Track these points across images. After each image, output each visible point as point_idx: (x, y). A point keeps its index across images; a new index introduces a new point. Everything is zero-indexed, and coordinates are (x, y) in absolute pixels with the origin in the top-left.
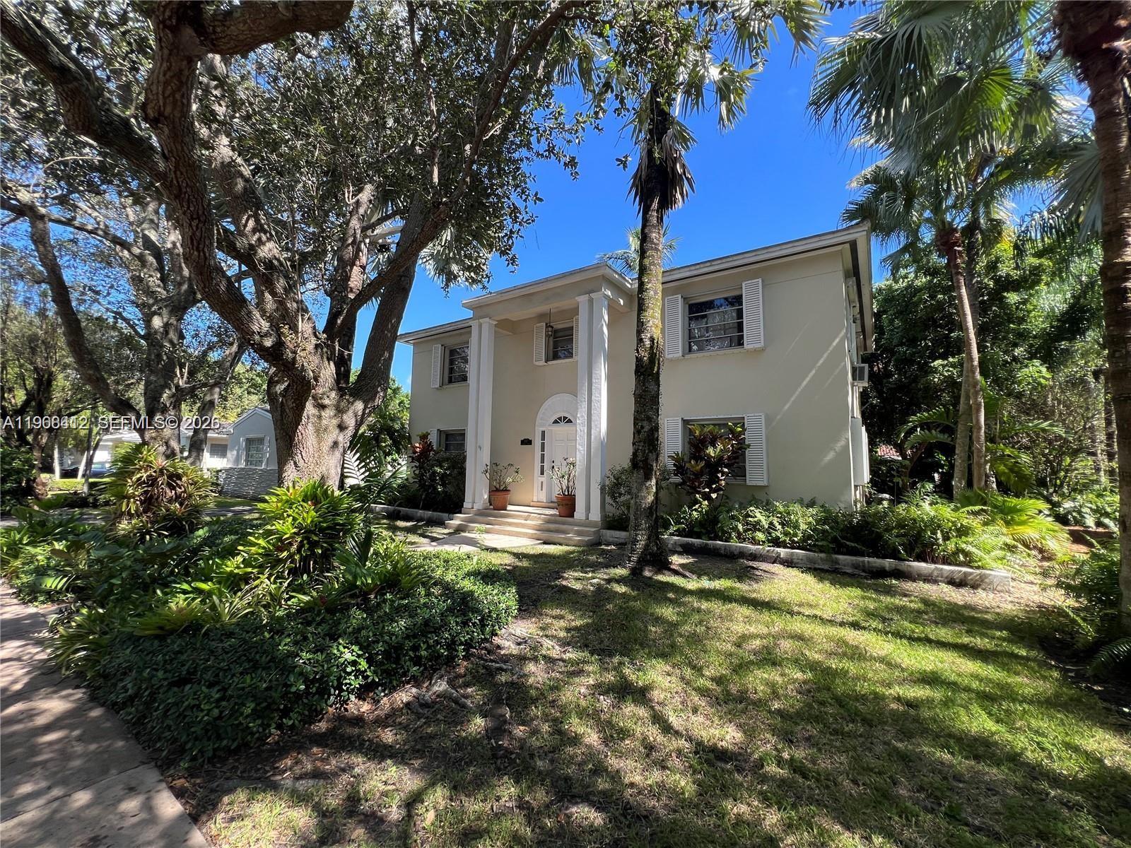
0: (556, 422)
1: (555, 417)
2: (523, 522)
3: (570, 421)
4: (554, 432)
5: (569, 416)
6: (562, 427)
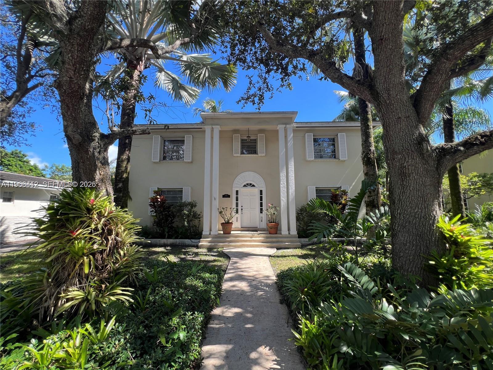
0: (245, 186)
1: (245, 184)
2: (249, 239)
3: (253, 186)
4: (243, 191)
5: (253, 183)
6: (249, 189)
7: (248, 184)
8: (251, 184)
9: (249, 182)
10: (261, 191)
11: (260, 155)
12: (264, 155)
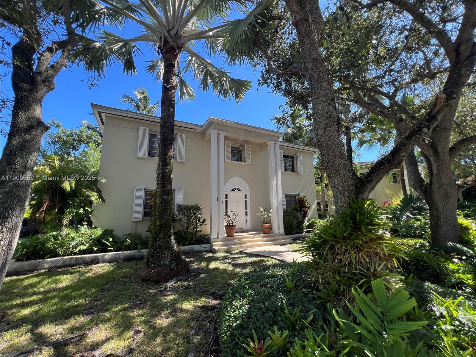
0: (233, 190)
1: (233, 188)
3: (240, 190)
4: (231, 195)
5: (240, 188)
6: (236, 193)
7: (235, 189)
8: (238, 189)
9: (237, 187)
10: (246, 195)
11: (247, 163)
12: (250, 163)
